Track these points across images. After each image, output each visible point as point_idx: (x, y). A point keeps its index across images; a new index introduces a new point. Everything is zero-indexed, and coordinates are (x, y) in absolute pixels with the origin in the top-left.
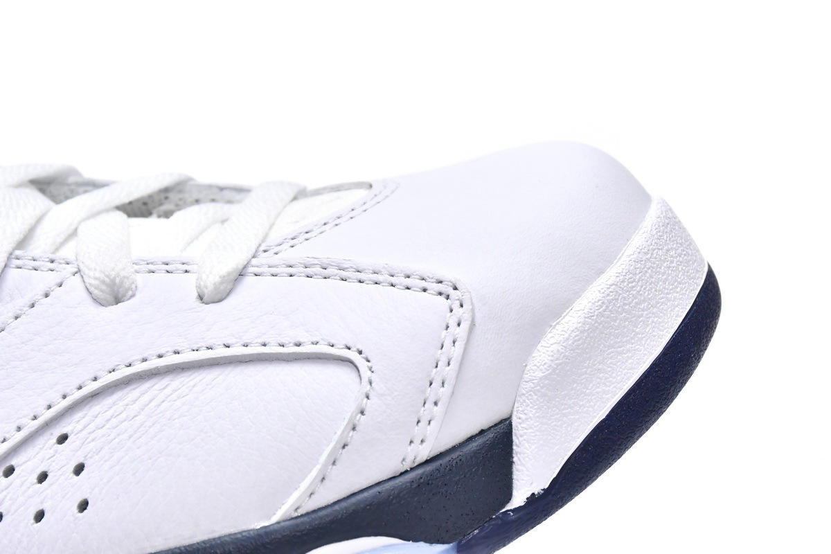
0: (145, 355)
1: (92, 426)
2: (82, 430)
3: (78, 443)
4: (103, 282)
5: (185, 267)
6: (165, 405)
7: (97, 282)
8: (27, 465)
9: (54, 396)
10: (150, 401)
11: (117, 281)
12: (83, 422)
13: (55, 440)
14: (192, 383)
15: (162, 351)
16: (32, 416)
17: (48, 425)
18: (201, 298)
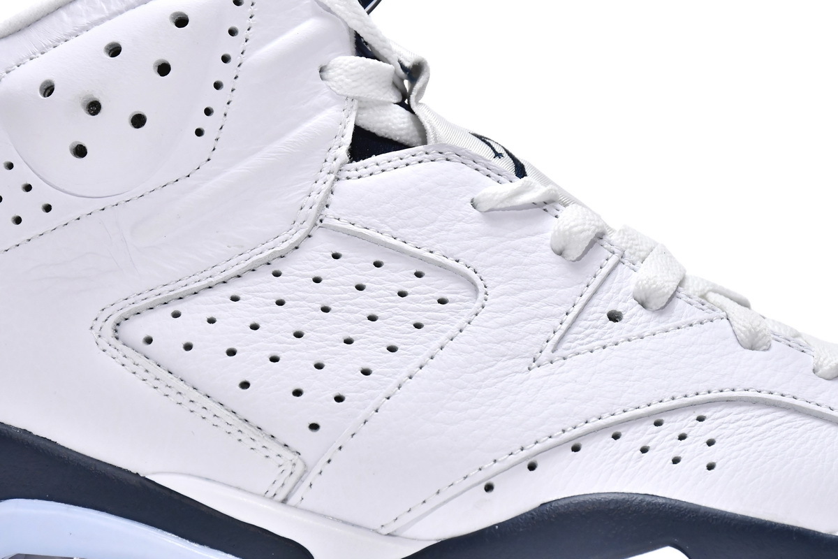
0: (772, 390)
1: (727, 419)
2: (717, 419)
3: (714, 425)
4: (750, 331)
5: (802, 348)
6: (781, 427)
7: (743, 329)
8: (674, 425)
9: (702, 388)
10: (771, 421)
11: (760, 335)
12: (718, 415)
13: (696, 417)
14: (803, 422)
15: (784, 393)
16: (684, 394)
17: (693, 405)
18: (814, 371)
